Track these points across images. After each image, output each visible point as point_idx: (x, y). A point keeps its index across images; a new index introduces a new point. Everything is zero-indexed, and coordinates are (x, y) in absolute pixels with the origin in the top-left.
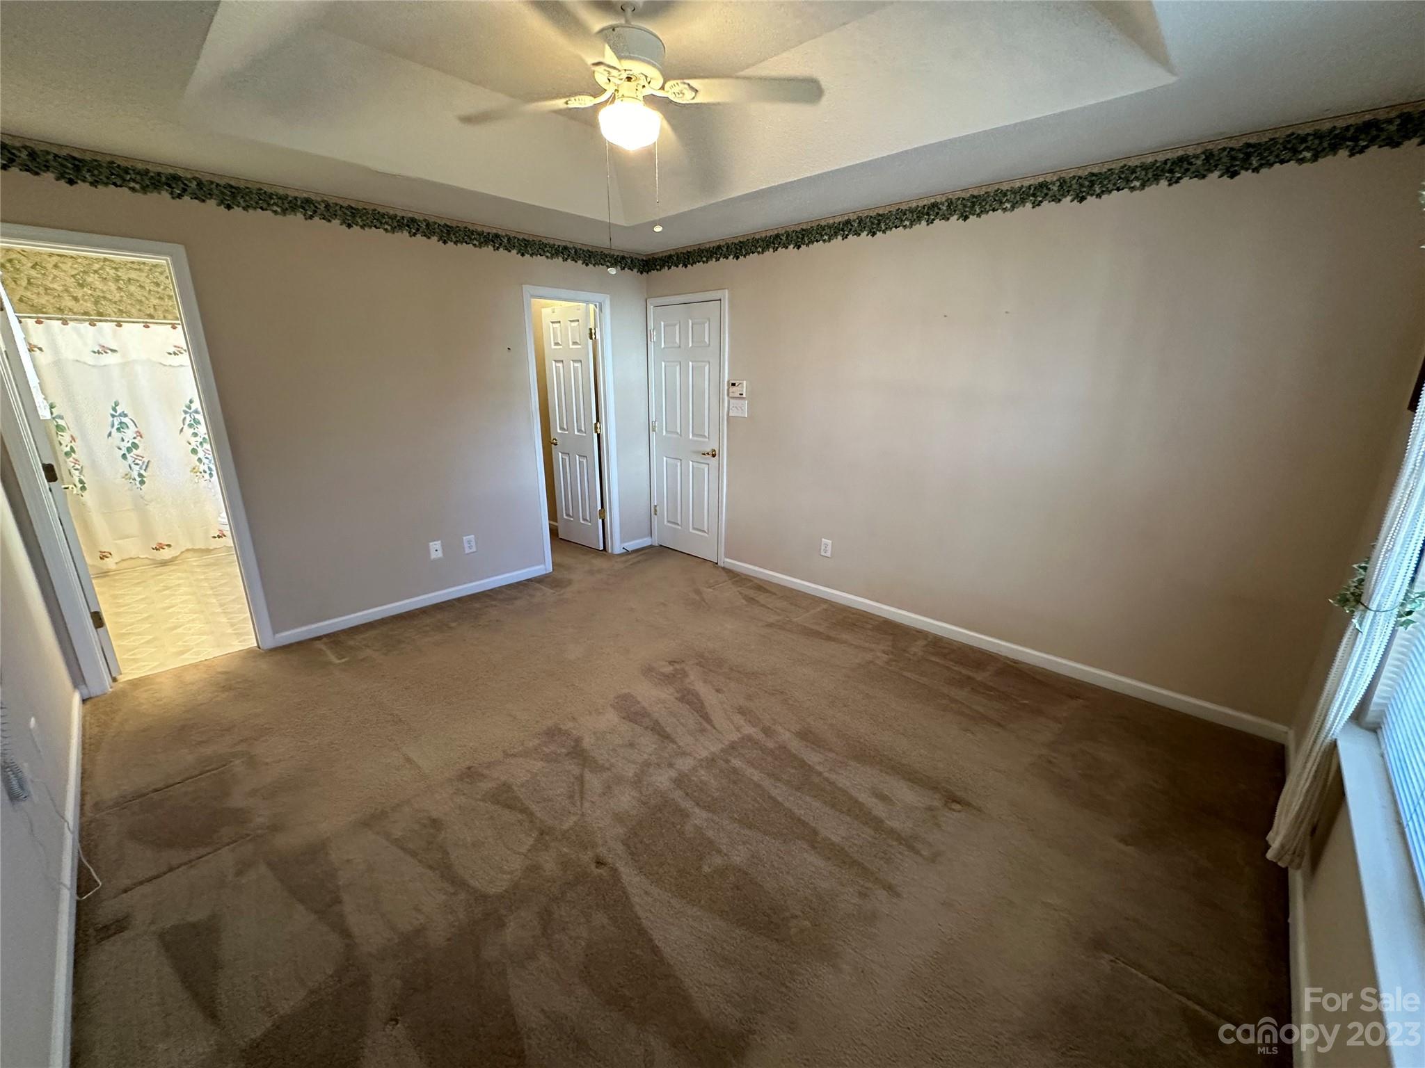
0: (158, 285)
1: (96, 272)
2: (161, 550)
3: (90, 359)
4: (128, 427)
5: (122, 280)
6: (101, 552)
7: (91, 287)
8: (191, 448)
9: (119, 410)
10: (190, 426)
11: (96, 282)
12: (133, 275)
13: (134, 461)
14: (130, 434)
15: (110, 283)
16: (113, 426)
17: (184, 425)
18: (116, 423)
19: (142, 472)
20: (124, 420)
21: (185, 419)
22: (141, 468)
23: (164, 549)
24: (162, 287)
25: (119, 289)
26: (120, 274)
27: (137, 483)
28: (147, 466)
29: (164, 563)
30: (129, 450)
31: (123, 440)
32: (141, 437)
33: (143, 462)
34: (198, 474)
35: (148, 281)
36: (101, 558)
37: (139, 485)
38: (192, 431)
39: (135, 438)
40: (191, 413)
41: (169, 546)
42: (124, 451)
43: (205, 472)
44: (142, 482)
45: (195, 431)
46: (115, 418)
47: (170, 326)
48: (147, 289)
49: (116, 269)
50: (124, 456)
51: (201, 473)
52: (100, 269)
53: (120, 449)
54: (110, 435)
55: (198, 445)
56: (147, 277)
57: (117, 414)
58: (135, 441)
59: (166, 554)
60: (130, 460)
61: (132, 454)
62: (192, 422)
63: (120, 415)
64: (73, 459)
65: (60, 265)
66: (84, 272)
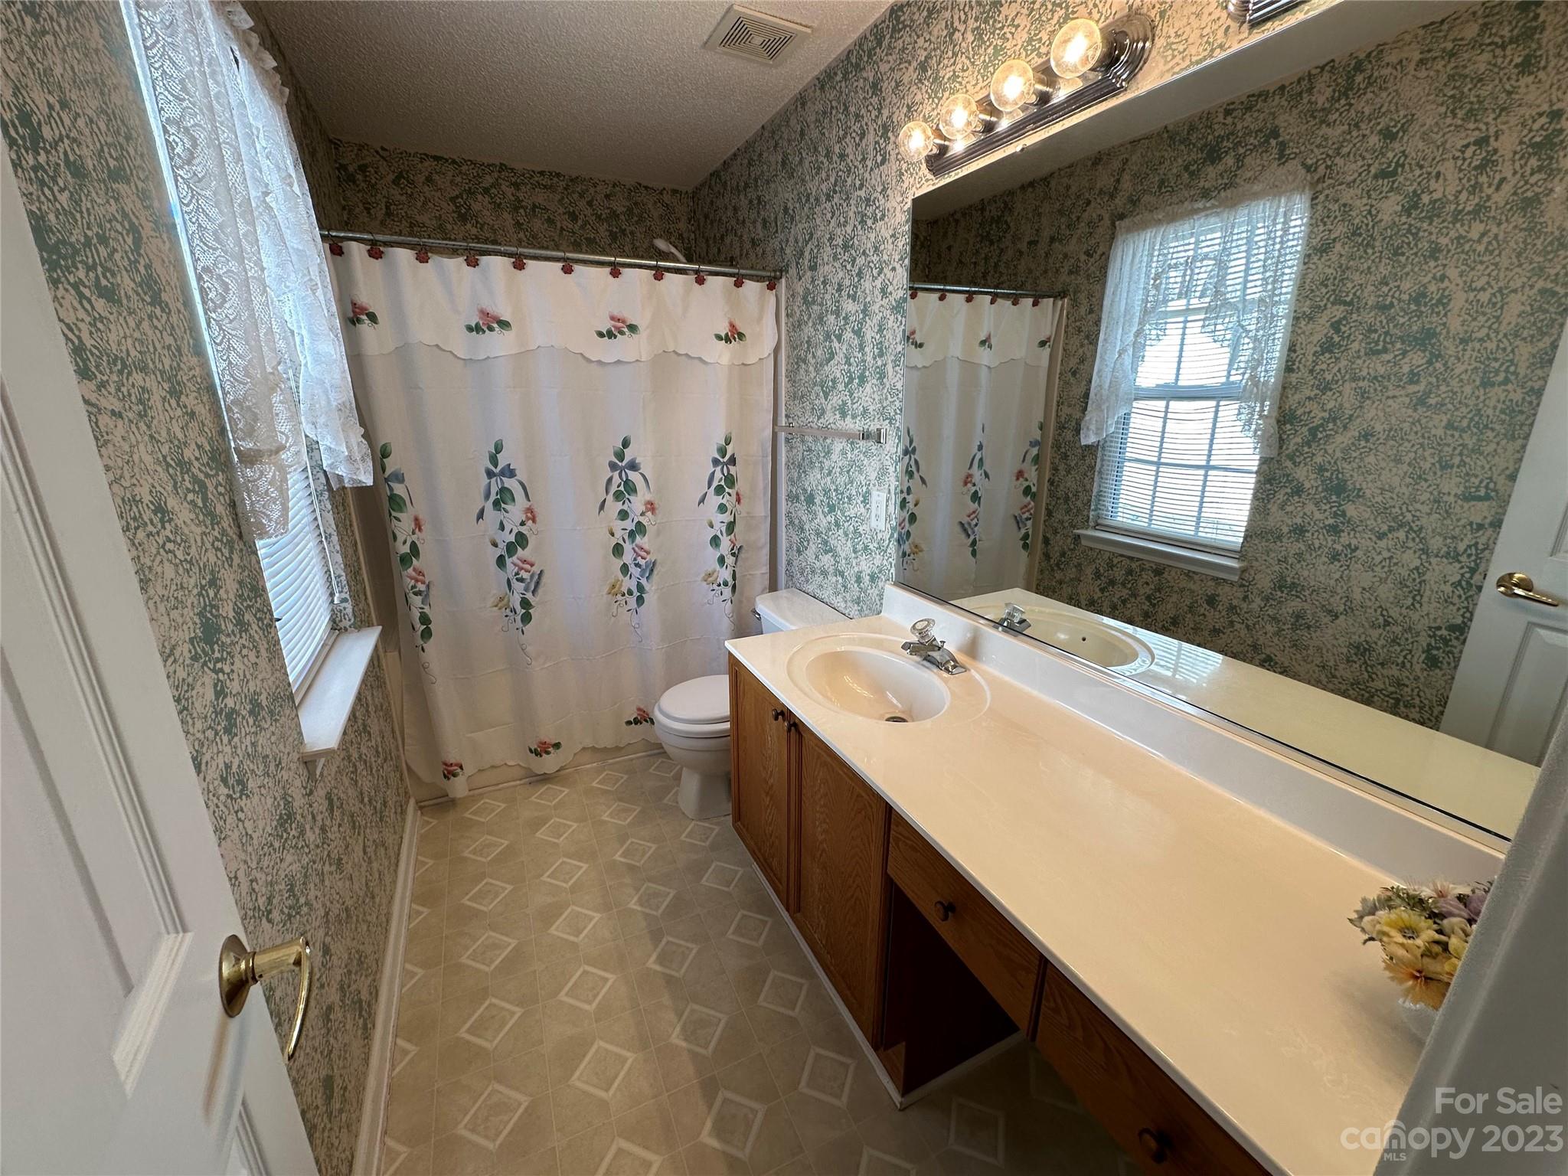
0: (574, 217)
1: (486, 191)
2: (544, 755)
3: (460, 344)
4: (513, 500)
5: (522, 207)
6: (446, 764)
7: (477, 222)
8: (614, 541)
9: (503, 460)
10: (618, 496)
11: (485, 212)
12: (540, 197)
13: (517, 574)
14: (515, 512)
15: (506, 215)
16: (487, 496)
17: (607, 492)
18: (494, 490)
19: (529, 596)
20: (509, 483)
21: (610, 480)
22: (526, 589)
23: (548, 753)
24: (580, 222)
25: (518, 224)
26: (521, 195)
27: (518, 618)
28: (537, 584)
29: (545, 779)
30: (511, 549)
31: (502, 527)
32: (534, 521)
33: (532, 577)
34: (619, 597)
35: (561, 210)
36: (445, 776)
37: (519, 624)
38: (619, 506)
39: (523, 524)
40: (622, 469)
41: (557, 746)
42: (501, 550)
43: (630, 593)
44: (527, 618)
45: (625, 507)
46: (493, 480)
47: (608, 270)
48: (559, 225)
49: (516, 185)
50: (501, 562)
51: (623, 595)
52: (493, 186)
54: (481, 515)
55: (626, 538)
56: (560, 201)
57: (497, 471)
58: (523, 529)
59: (549, 763)
60: (511, 569)
61: (514, 558)
62: (622, 488)
63: (502, 473)
64: (414, 570)
65: (436, 177)
66: (470, 192)
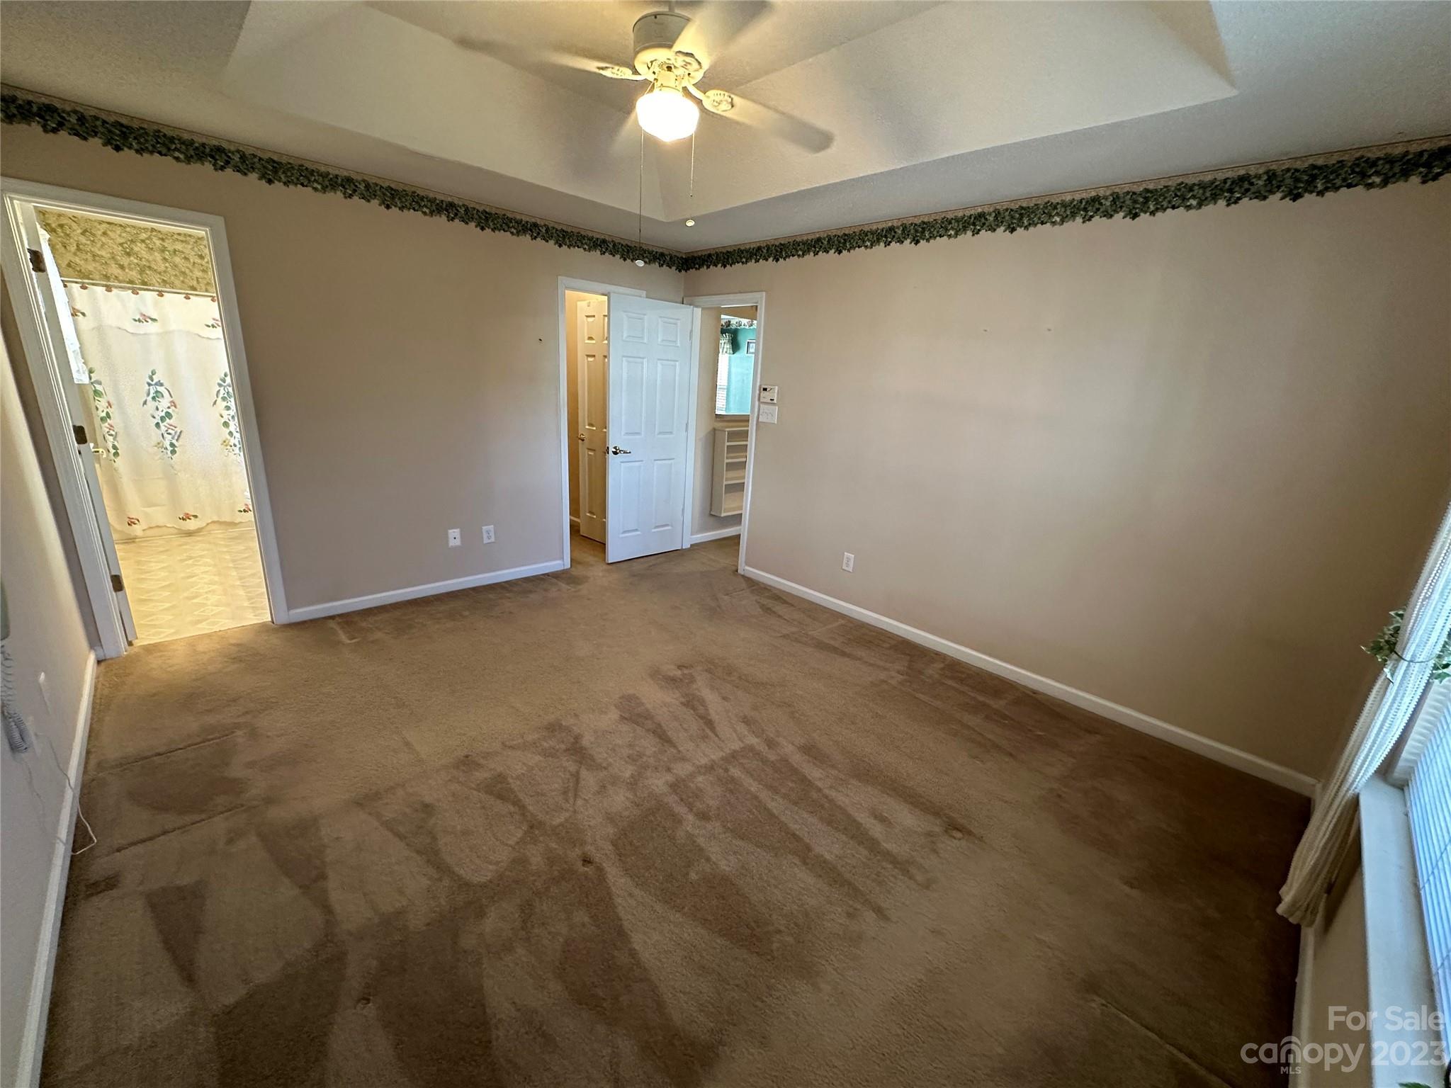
0: (201, 257)
1: (143, 241)
2: (188, 520)
3: (131, 327)
4: (163, 396)
5: (167, 251)
6: (129, 518)
7: (137, 257)
8: (223, 420)
9: (156, 379)
10: (224, 399)
11: (142, 252)
12: (179, 246)
13: (167, 431)
14: (164, 403)
15: (156, 254)
16: (148, 395)
17: (217, 397)
18: (152, 392)
19: (174, 441)
20: (159, 389)
21: (219, 391)
22: (173, 438)
23: (190, 519)
25: (165, 259)
26: (166, 245)
27: (169, 452)
28: (179, 436)
29: (190, 534)
30: (162, 419)
31: (157, 409)
32: (175, 407)
33: (176, 433)
34: (229, 447)
35: (193, 253)
36: (129, 524)
37: (170, 455)
38: (225, 404)
39: (169, 408)
40: (225, 387)
41: (196, 517)
42: (158, 420)
43: (235, 445)
44: (173, 452)
45: (229, 404)
46: (151, 387)
47: (210, 299)
48: (192, 260)
49: (163, 240)
50: (157, 425)
51: (231, 446)
52: (147, 239)
53: (154, 418)
54: (145, 403)
55: (230, 418)
56: (192, 249)
57: (153, 383)
58: (170, 411)
59: (192, 525)
60: (163, 429)
61: (165, 423)
62: (226, 395)
63: (156, 384)
64: (109, 424)
65: (109, 232)
66: (132, 241)
